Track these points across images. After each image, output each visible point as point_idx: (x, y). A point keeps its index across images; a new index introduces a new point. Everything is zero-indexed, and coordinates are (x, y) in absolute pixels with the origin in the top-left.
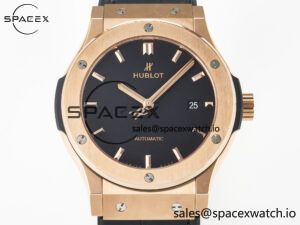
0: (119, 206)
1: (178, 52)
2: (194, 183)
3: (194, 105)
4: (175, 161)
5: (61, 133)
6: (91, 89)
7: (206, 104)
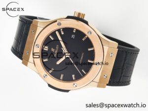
0: (105, 77)
1: (50, 37)
2: (104, 46)
3: (73, 36)
4: (93, 51)
5: (70, 92)
6: (56, 75)
7: (74, 32)
